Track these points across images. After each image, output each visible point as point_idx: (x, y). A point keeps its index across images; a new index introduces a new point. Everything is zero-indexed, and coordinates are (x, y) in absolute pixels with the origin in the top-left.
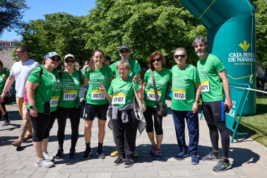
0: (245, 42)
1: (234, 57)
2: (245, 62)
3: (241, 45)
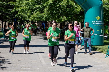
0: (98, 17)
1: (94, 23)
2: (98, 25)
3: (97, 18)
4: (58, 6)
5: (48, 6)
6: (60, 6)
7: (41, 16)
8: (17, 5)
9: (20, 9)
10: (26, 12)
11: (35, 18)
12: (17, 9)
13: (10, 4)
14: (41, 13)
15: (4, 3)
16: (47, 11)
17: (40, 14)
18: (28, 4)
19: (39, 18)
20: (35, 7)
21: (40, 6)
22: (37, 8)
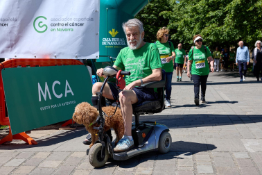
4: (251, 8)
5: (232, 11)
6: (255, 8)
7: (219, 31)
8: (174, 16)
9: (181, 23)
10: (192, 26)
11: (208, 35)
12: (175, 24)
13: (162, 15)
14: (219, 26)
15: (152, 15)
16: (230, 20)
17: (218, 28)
18: (195, 10)
19: (216, 35)
20: (207, 16)
21: (219, 12)
22: (212, 17)
